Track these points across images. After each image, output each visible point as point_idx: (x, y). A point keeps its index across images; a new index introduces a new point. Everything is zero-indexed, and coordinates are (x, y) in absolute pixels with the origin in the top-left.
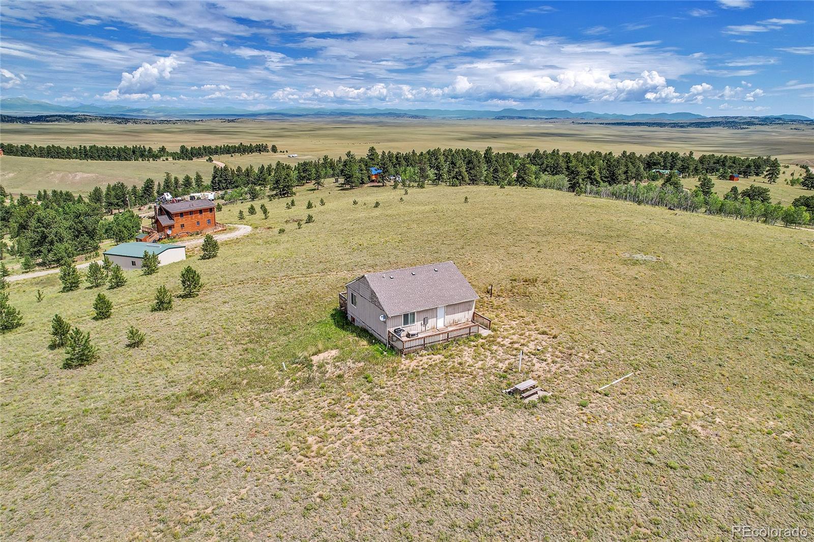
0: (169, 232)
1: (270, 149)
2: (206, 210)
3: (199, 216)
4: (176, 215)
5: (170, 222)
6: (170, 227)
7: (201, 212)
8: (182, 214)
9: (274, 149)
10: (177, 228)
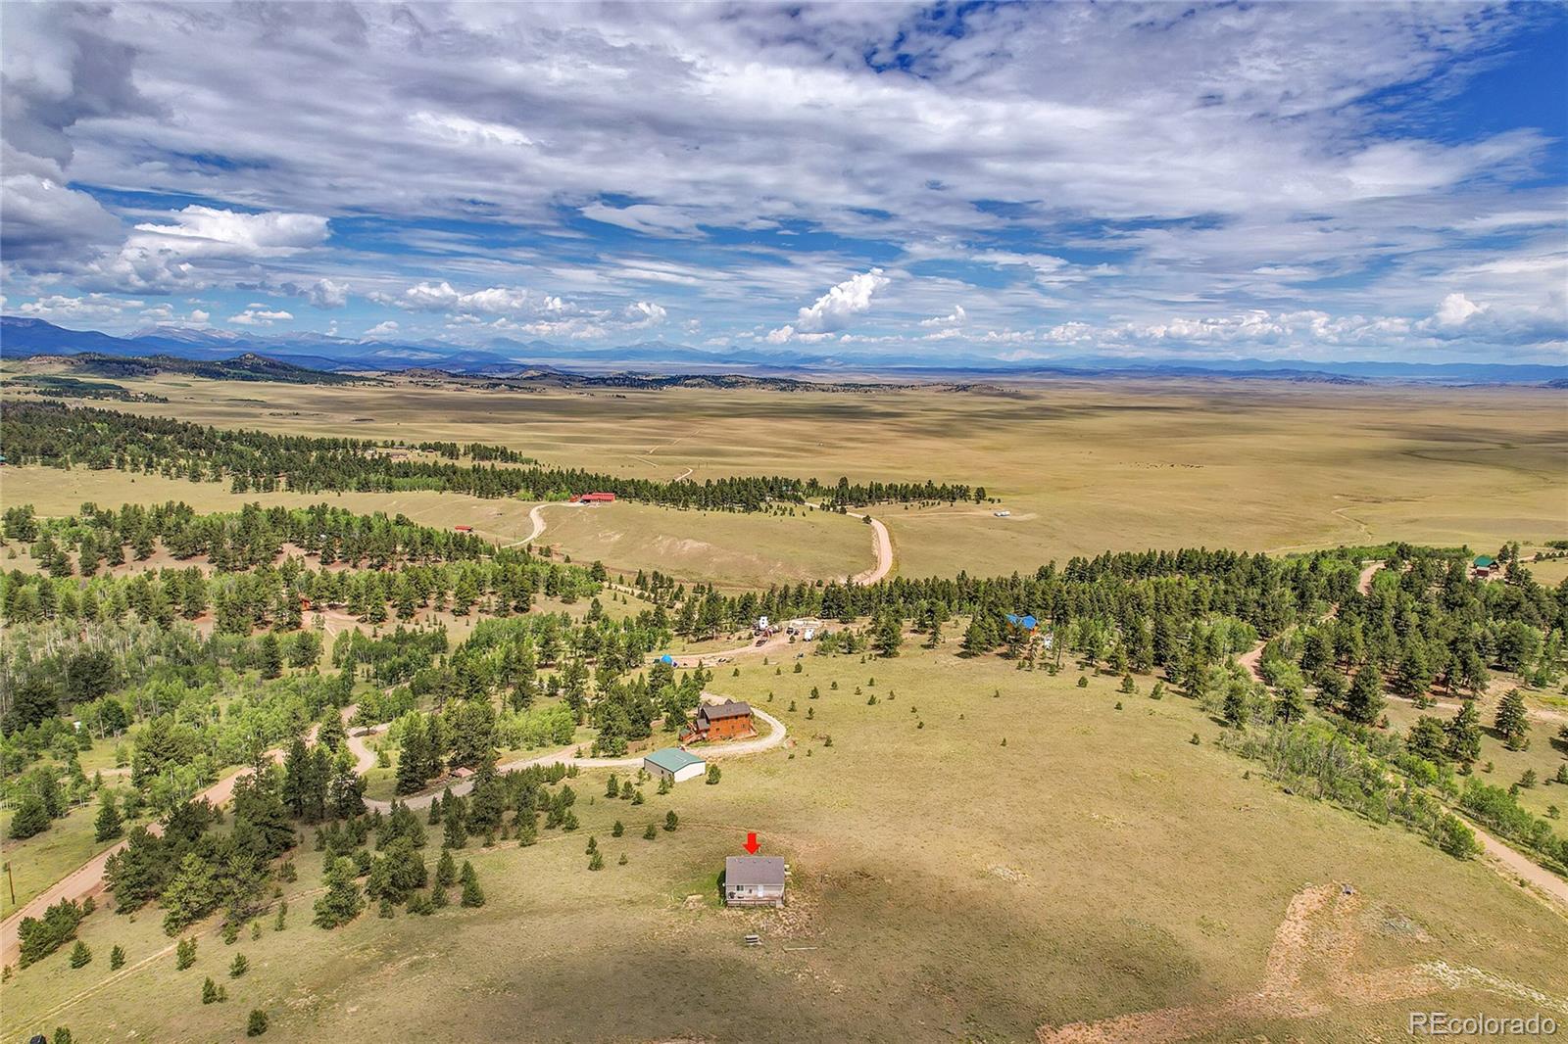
0: (705, 735)
1: (972, 494)
2: (741, 716)
3: (734, 720)
4: (713, 720)
5: (707, 726)
6: (706, 731)
7: (736, 717)
8: (718, 720)
9: (981, 495)
10: (713, 731)
